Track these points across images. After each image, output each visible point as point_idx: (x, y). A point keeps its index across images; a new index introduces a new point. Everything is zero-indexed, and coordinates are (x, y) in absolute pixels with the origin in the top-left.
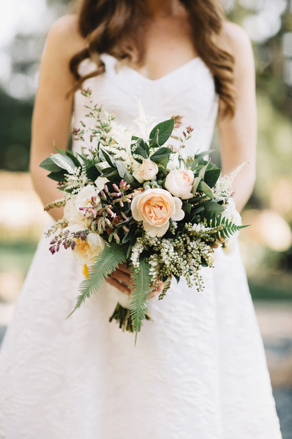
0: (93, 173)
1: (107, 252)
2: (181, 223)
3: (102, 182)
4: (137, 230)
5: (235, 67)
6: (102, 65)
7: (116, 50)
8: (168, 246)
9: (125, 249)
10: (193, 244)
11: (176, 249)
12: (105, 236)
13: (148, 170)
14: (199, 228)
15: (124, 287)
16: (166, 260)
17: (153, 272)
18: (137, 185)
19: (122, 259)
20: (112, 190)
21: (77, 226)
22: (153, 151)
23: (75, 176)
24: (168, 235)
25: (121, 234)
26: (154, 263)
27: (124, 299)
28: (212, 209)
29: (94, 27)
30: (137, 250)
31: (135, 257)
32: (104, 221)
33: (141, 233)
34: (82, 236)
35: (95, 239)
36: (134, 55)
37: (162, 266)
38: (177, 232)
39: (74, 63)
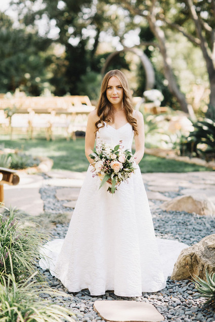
0: (101, 158)
1: (106, 176)
2: (122, 169)
3: (104, 160)
4: (112, 171)
5: (137, 122)
6: (104, 124)
7: (106, 119)
8: (120, 174)
9: (110, 175)
10: (125, 173)
11: (122, 175)
12: (105, 172)
13: (114, 157)
14: (127, 169)
15: (110, 183)
16: (119, 177)
17: (117, 180)
18: (112, 160)
19: (109, 178)
20: (106, 162)
21: (98, 170)
22: (115, 152)
23: (97, 158)
24: (120, 171)
25: (109, 172)
26: (117, 178)
27: (110, 186)
28: (130, 165)
29: (101, 113)
30: (113, 175)
31: (112, 177)
32: (105, 170)
33: (113, 171)
34: (100, 173)
35: (103, 173)
36: (111, 121)
37: (118, 179)
38: (122, 171)
39: (96, 124)
